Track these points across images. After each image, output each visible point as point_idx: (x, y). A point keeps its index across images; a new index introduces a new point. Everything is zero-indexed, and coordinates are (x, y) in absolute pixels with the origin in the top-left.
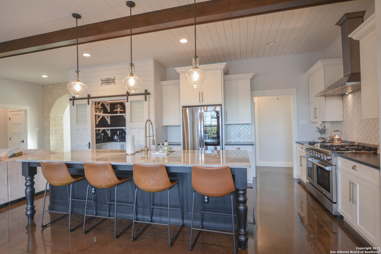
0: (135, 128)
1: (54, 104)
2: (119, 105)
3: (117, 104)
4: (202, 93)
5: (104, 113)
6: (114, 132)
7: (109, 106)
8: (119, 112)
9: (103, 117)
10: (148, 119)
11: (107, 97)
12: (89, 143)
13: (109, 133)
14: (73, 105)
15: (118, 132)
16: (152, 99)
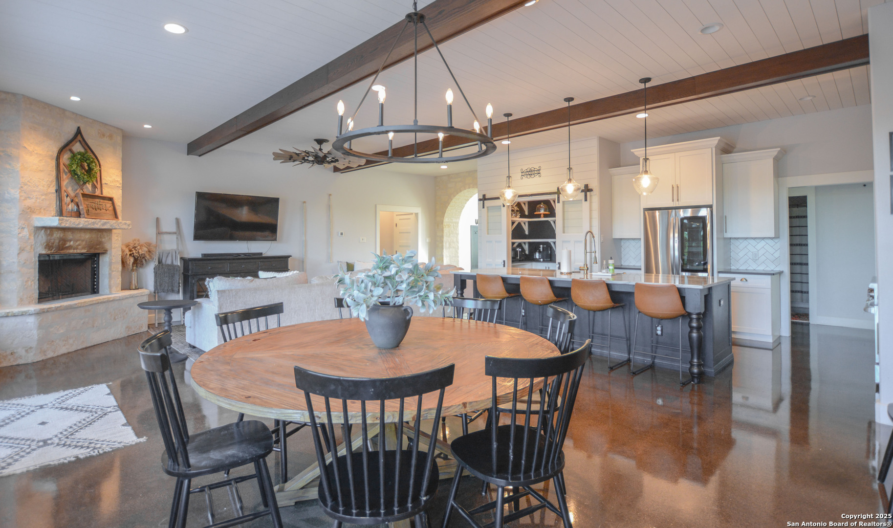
0: (569, 242)
1: (449, 204)
2: (542, 203)
3: (539, 202)
4: (678, 187)
5: (521, 217)
6: (534, 247)
7: (527, 205)
8: (542, 216)
9: (519, 224)
10: (589, 230)
11: (530, 196)
12: (504, 261)
13: (526, 247)
14: (483, 207)
15: (541, 246)
16: (595, 197)
